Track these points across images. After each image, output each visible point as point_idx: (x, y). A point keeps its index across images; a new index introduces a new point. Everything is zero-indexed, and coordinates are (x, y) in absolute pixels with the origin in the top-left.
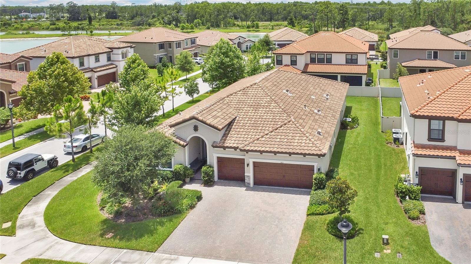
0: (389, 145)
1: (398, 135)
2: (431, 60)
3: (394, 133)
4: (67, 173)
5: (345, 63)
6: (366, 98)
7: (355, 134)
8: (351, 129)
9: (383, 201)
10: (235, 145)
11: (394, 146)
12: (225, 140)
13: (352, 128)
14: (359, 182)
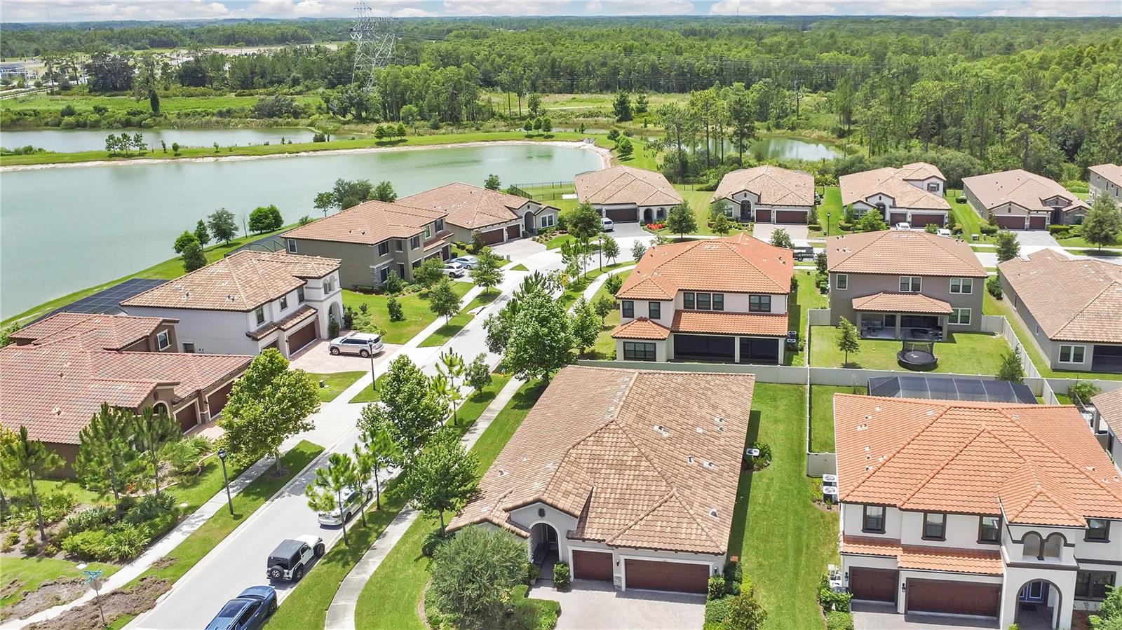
0: (816, 505)
1: (830, 488)
2: (907, 294)
3: (826, 484)
4: (348, 568)
5: (747, 310)
6: (786, 387)
7: (765, 480)
8: (759, 470)
9: (801, 612)
10: (599, 537)
11: (823, 507)
12: (584, 527)
13: (761, 467)
14: (770, 580)
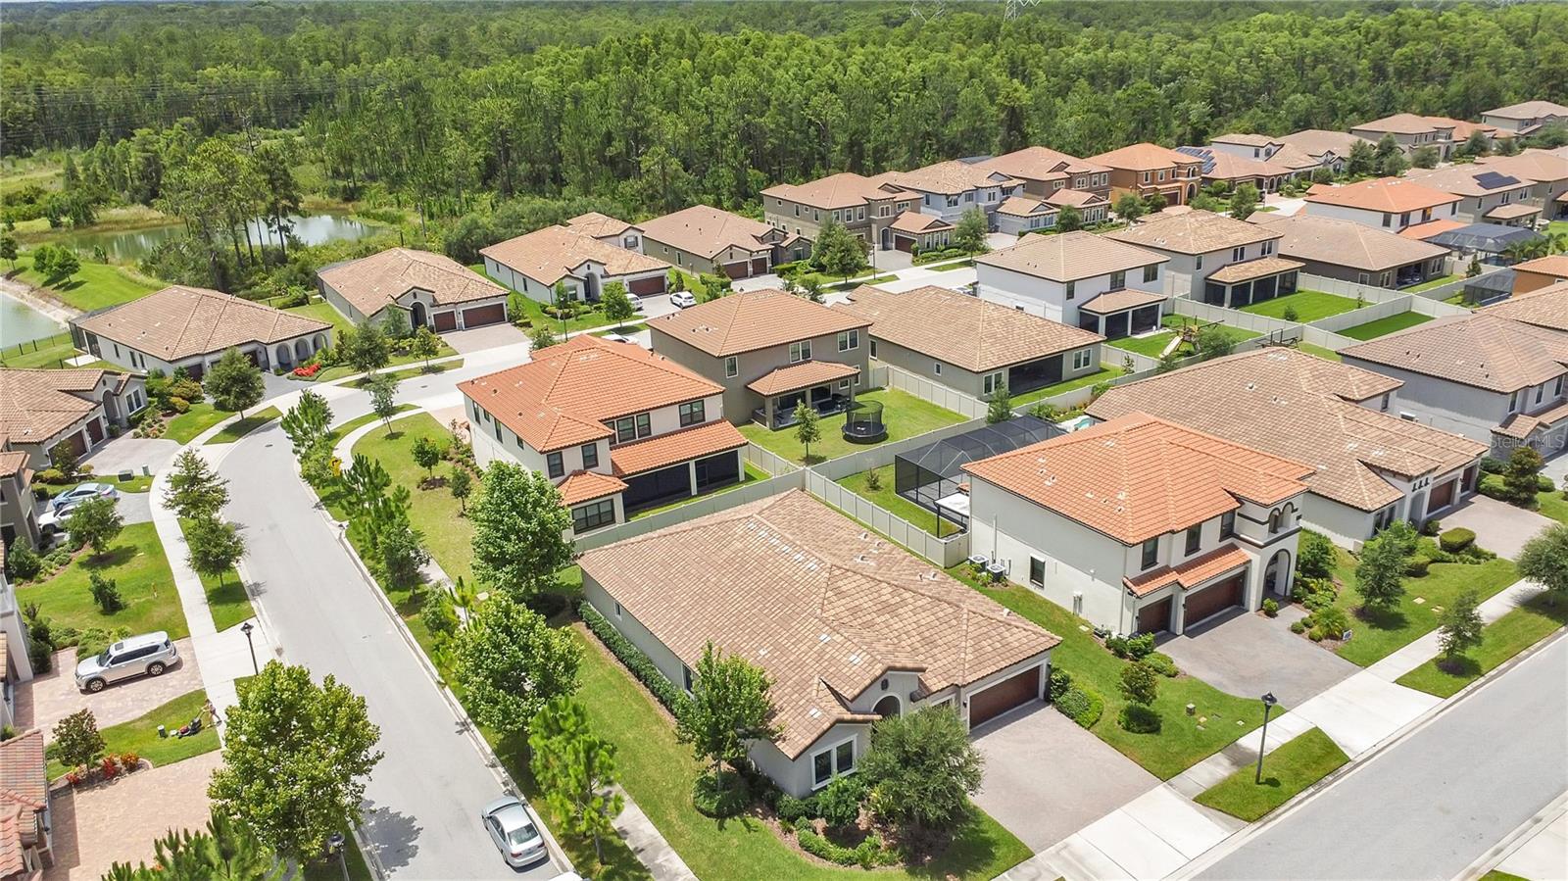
0: (990, 587)
10: (946, 684)
11: (999, 587)
12: (922, 683)
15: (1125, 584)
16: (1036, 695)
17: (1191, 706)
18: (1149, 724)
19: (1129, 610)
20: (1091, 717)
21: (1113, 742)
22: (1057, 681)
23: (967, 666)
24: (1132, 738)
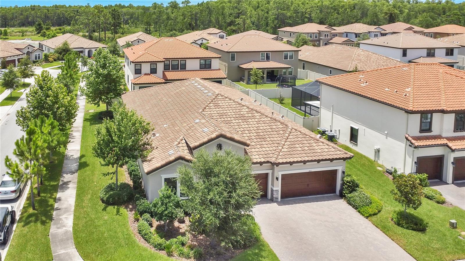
2: (264, 61)
5: (198, 68)
10: (263, 160)
15: (407, 138)
16: (334, 192)
17: (453, 221)
18: (416, 224)
19: (410, 157)
20: (371, 211)
21: (385, 229)
22: (348, 182)
23: (281, 154)
24: (400, 230)
